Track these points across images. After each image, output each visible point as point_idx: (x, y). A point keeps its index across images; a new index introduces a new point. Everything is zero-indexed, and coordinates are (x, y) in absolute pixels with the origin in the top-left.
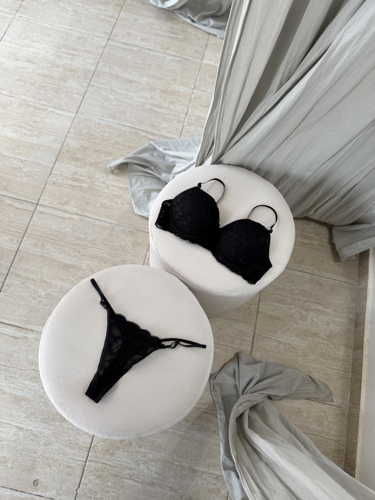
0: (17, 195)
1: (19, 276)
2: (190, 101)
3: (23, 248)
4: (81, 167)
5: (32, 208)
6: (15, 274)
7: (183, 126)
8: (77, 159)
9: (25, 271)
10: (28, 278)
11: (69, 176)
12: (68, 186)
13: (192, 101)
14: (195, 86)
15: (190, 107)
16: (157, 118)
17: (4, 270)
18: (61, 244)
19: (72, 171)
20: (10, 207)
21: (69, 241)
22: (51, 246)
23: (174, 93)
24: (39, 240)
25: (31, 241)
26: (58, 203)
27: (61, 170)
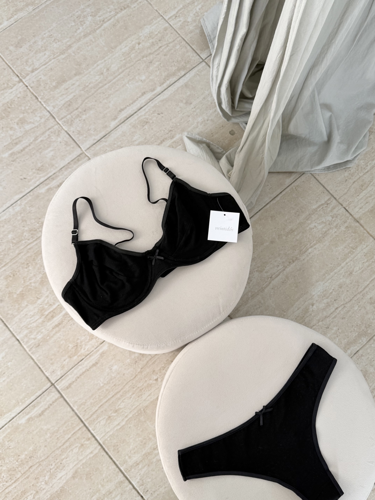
0: (20, 404)
1: (138, 464)
2: (37, 98)
3: (102, 437)
4: (38, 298)
5: (54, 395)
6: (131, 467)
7: (66, 132)
8: (22, 296)
9: (135, 453)
11: (40, 321)
12: (54, 330)
13: (38, 96)
14: (17, 76)
15: (46, 105)
16: (31, 156)
17: (116, 478)
18: (129, 387)
19: (35, 313)
20: (32, 422)
21: (132, 376)
22: (124, 401)
23: (9, 110)
24: (105, 410)
25: (99, 422)
26: (71, 357)
27: (24, 326)
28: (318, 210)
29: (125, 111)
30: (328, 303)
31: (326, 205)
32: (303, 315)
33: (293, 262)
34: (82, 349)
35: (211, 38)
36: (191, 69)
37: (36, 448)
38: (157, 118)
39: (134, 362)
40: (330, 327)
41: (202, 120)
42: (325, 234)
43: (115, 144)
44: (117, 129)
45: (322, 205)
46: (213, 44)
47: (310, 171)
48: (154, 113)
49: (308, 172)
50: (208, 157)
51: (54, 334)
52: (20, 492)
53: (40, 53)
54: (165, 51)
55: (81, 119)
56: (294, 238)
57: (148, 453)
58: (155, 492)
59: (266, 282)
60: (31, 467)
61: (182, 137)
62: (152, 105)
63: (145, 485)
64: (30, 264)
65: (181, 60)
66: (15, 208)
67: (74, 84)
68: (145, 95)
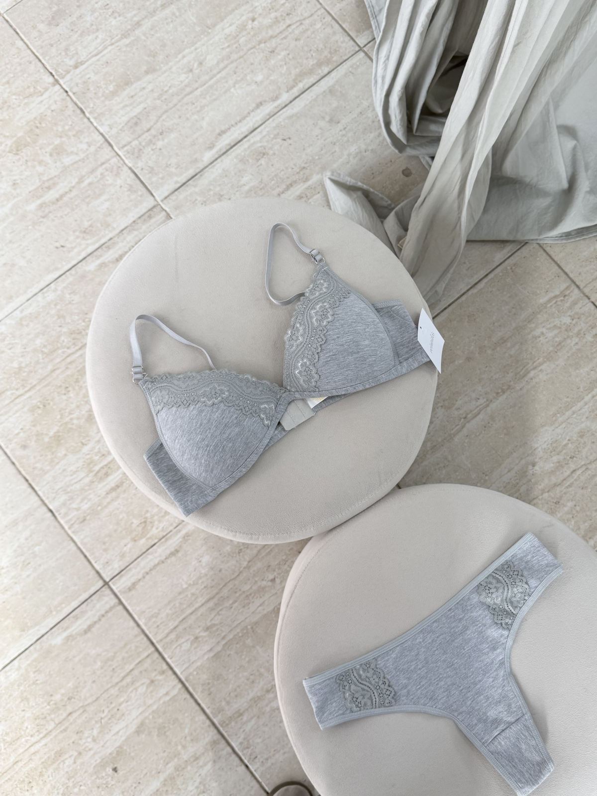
0: (54, 613)
1: (241, 715)
2: (83, 112)
3: (184, 670)
4: (83, 444)
5: (108, 600)
6: (231, 718)
7: (130, 168)
8: (57, 439)
9: (236, 696)
10: (257, 700)
11: (87, 480)
12: (110, 497)
13: (85, 109)
14: (51, 73)
15: (97, 123)
16: (73, 210)
17: (206, 735)
18: (229, 591)
19: (78, 467)
20: (73, 643)
21: (233, 574)
22: (220, 612)
23: (37, 130)
24: (190, 627)
25: (180, 645)
26: (135, 541)
27: (61, 488)
28: (549, 305)
29: (228, 134)
30: (559, 462)
31: (562, 298)
32: (517, 481)
33: (504, 392)
34: (154, 529)
35: (375, 10)
36: (339, 63)
37: (79, 683)
38: (281, 146)
39: (237, 551)
40: (561, 502)
41: (357, 150)
42: (559, 346)
43: (210, 190)
44: (215, 166)
45: (556, 297)
46: (377, 21)
47: (537, 240)
48: (276, 139)
49: (535, 242)
50: (365, 213)
51: (109, 503)
52: (54, 752)
53: (89, 35)
54: (297, 32)
55: (154, 147)
56: (505, 353)
57: (258, 697)
58: (267, 759)
59: (456, 426)
60: (70, 714)
61: (323, 178)
62: (274, 125)
63: (252, 747)
64: (70, 389)
65: (324, 47)
66: (46, 295)
67: (144, 88)
68: (261, 108)
